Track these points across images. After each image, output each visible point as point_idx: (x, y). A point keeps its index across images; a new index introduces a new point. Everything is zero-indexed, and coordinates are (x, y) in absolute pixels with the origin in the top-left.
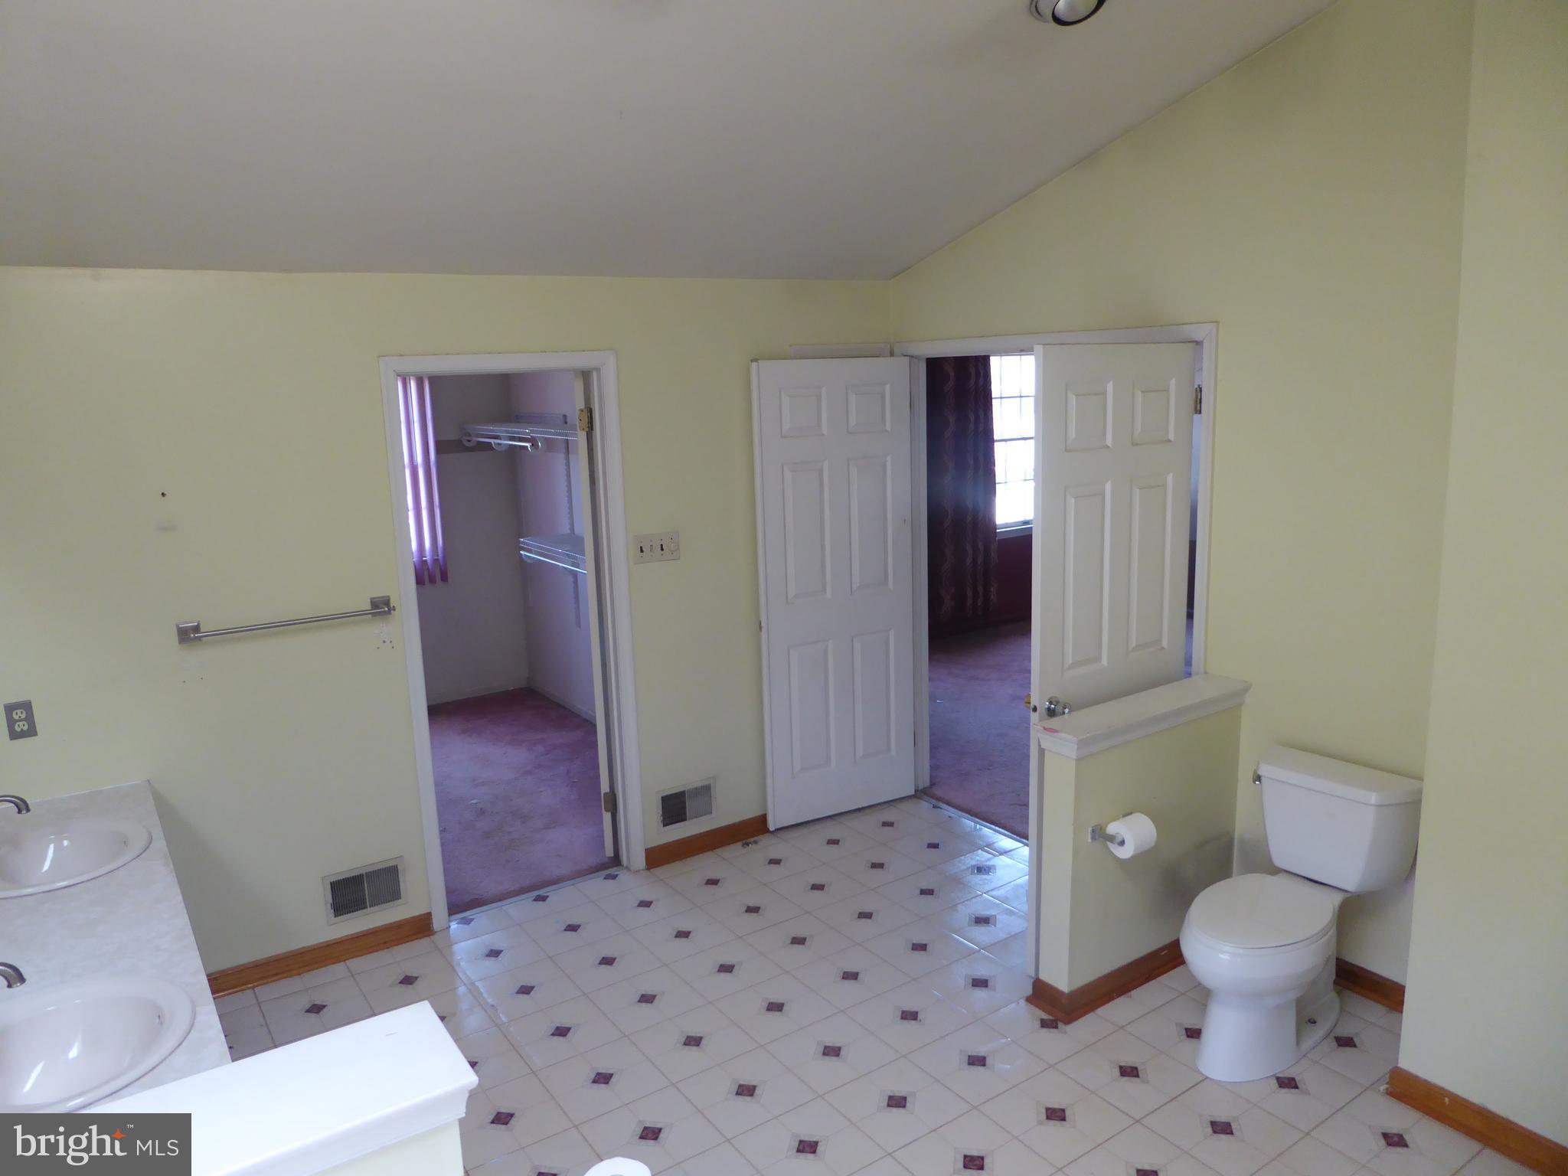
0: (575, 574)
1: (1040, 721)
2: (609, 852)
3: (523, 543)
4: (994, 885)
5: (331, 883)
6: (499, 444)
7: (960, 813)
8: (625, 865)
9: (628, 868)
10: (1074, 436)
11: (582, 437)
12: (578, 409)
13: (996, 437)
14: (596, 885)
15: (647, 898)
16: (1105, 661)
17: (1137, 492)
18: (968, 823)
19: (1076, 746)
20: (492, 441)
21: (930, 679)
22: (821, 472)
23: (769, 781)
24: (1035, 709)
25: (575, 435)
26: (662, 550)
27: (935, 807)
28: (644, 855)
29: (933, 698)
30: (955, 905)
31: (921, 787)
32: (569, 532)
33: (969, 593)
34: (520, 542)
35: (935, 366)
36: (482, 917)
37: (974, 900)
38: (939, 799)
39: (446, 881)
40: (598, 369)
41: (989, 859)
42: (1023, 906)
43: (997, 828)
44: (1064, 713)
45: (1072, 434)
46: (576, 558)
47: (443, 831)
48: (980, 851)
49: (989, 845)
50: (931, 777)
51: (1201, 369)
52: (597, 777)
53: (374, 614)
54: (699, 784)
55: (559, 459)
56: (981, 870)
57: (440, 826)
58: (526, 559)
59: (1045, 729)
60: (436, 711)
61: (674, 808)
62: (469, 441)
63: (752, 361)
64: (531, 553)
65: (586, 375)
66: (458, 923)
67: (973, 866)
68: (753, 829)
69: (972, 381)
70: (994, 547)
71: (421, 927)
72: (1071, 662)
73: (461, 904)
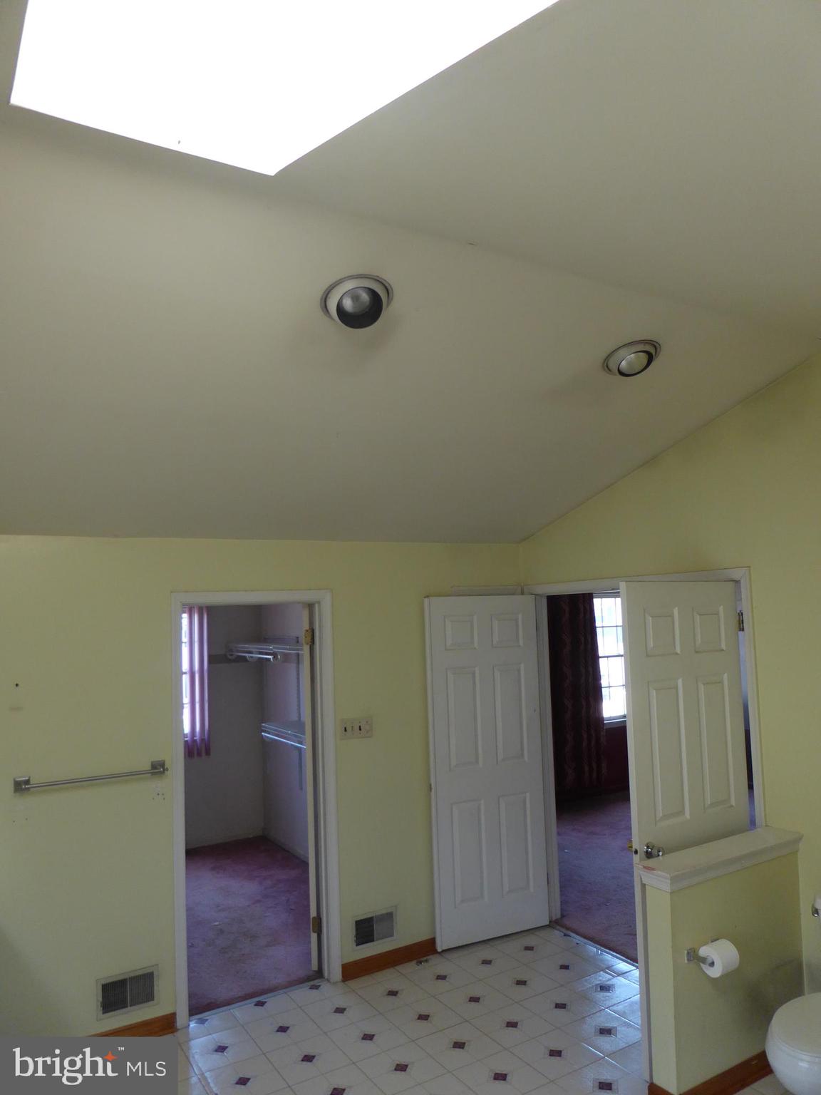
0: (299, 749)
1: (640, 861)
2: (315, 967)
3: (264, 727)
4: (614, 1001)
5: (103, 986)
6: (252, 657)
7: (586, 941)
8: (326, 977)
9: (328, 980)
10: (652, 646)
11: (306, 649)
12: (305, 629)
13: (601, 654)
14: (302, 994)
15: (342, 1005)
16: (687, 815)
17: (702, 687)
18: (592, 949)
19: (669, 882)
20: (247, 655)
21: (559, 834)
22: (474, 674)
23: (437, 911)
24: (636, 852)
25: (302, 650)
26: (360, 729)
27: (565, 935)
28: (341, 969)
29: (561, 848)
30: (584, 1018)
31: (554, 919)
32: (297, 719)
33: (587, 768)
34: (261, 726)
35: (554, 603)
36: (214, 1018)
37: (598, 1014)
38: (568, 929)
39: (189, 987)
40: (319, 603)
41: (609, 980)
42: (637, 1019)
43: (615, 954)
44: (659, 855)
45: (651, 644)
46: (300, 737)
47: (190, 946)
48: (602, 972)
49: (609, 968)
50: (562, 910)
51: (741, 599)
52: (308, 906)
53: (153, 773)
54: (384, 912)
55: (292, 666)
56: (605, 988)
57: (188, 942)
58: (266, 739)
59: (644, 867)
60: (192, 853)
61: (365, 930)
62: (232, 655)
63: (425, 598)
64: (269, 734)
65: (311, 606)
66: (196, 1023)
67: (597, 985)
68: (424, 950)
69: (582, 616)
70: (603, 733)
71: (166, 1025)
72: (661, 815)
73: (199, 1007)
